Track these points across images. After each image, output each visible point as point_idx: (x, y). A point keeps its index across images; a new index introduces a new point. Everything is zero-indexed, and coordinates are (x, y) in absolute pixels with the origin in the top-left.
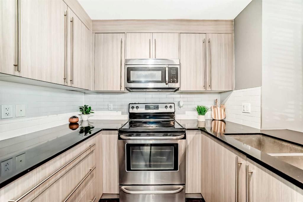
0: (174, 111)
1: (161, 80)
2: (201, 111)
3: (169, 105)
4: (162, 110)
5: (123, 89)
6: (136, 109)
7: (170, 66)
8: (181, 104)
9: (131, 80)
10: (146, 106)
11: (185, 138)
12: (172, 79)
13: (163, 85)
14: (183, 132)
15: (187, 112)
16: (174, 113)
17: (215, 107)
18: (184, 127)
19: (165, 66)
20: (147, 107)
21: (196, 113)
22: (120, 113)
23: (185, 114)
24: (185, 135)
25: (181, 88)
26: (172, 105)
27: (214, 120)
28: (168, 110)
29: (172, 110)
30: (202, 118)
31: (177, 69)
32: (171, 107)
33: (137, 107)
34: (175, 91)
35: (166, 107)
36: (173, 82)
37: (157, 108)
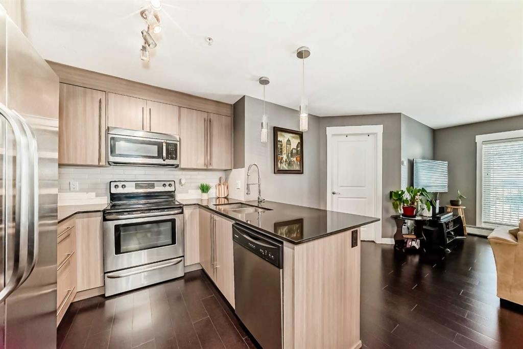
0: (174, 190)
1: (157, 155)
2: (205, 189)
3: (167, 183)
4: (158, 188)
5: (103, 163)
6: (121, 188)
7: (168, 142)
8: (183, 182)
9: (116, 153)
10: (136, 184)
11: (182, 213)
12: (171, 155)
13: (160, 161)
14: (181, 207)
15: (190, 191)
16: (174, 192)
17: (220, 185)
18: (182, 203)
19: (163, 141)
20: (137, 186)
21: (200, 191)
22: (94, 194)
23: (188, 193)
24: (183, 210)
25: (182, 165)
26: (172, 183)
27: (218, 198)
28: (167, 189)
29: (172, 189)
30: (205, 196)
31: (176, 145)
32: (170, 185)
33: (124, 186)
34: (176, 167)
35: (164, 185)
36: (172, 158)
37: (153, 186)
